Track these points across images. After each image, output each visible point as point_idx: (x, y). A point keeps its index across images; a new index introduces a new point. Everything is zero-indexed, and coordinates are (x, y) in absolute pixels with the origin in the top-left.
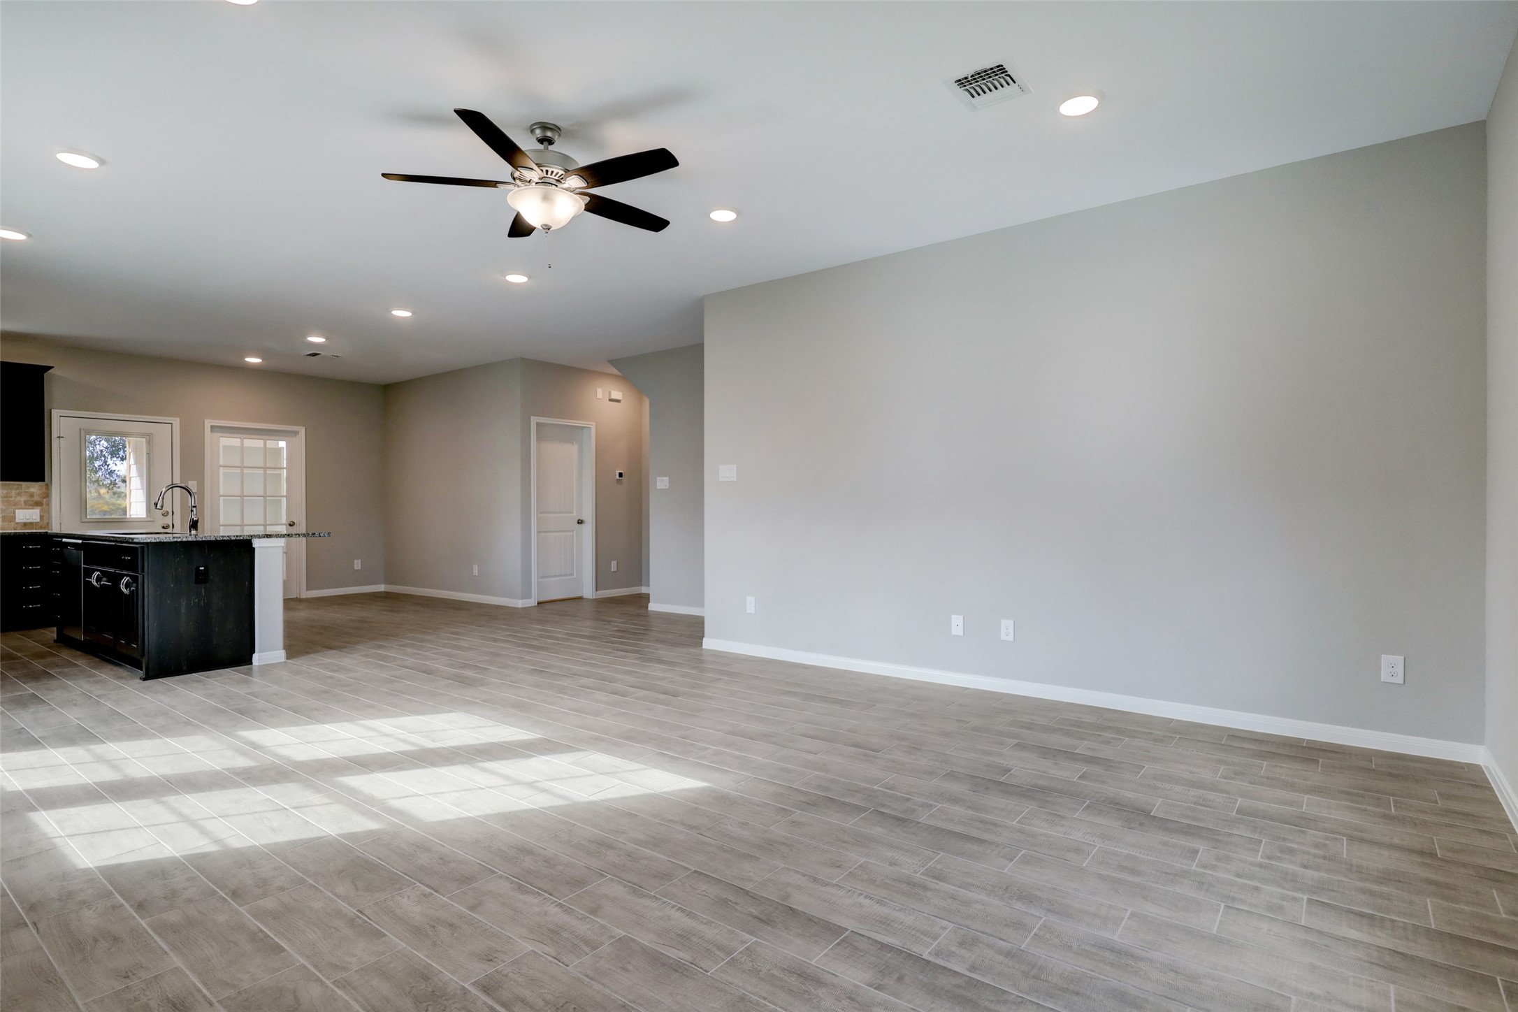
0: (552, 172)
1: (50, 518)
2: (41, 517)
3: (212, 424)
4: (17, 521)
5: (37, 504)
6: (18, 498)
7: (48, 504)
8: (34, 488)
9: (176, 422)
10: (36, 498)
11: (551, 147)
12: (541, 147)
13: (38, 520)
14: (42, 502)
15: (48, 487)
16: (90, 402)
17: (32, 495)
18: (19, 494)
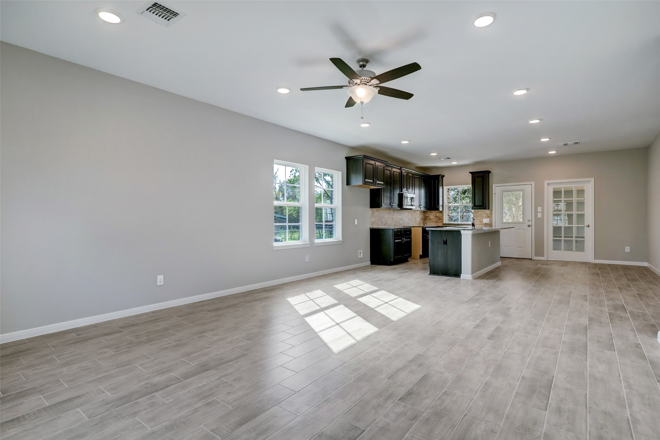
0: (364, 79)
1: (492, 222)
2: (490, 221)
3: (548, 182)
4: (483, 222)
5: (489, 217)
6: (484, 215)
7: (492, 217)
8: (487, 211)
9: (533, 183)
10: (488, 215)
11: (364, 69)
12: (361, 69)
13: (489, 222)
14: (490, 216)
15: (492, 211)
16: (504, 181)
17: (487, 214)
18: (484, 214)
